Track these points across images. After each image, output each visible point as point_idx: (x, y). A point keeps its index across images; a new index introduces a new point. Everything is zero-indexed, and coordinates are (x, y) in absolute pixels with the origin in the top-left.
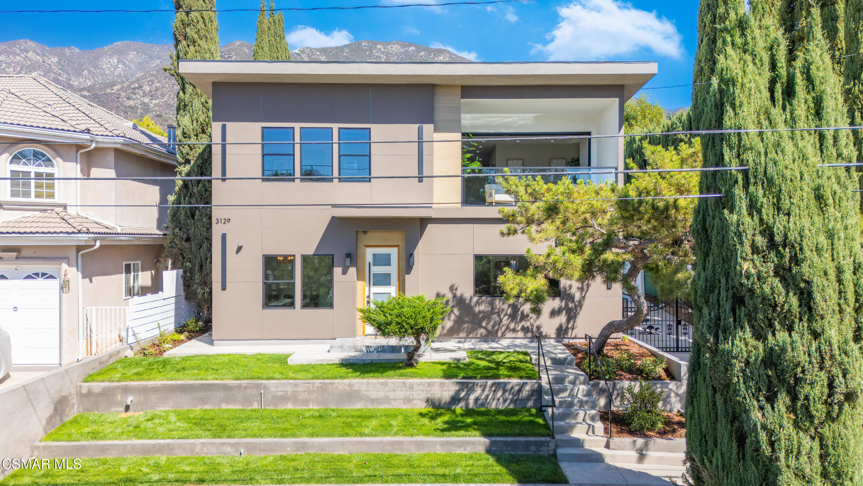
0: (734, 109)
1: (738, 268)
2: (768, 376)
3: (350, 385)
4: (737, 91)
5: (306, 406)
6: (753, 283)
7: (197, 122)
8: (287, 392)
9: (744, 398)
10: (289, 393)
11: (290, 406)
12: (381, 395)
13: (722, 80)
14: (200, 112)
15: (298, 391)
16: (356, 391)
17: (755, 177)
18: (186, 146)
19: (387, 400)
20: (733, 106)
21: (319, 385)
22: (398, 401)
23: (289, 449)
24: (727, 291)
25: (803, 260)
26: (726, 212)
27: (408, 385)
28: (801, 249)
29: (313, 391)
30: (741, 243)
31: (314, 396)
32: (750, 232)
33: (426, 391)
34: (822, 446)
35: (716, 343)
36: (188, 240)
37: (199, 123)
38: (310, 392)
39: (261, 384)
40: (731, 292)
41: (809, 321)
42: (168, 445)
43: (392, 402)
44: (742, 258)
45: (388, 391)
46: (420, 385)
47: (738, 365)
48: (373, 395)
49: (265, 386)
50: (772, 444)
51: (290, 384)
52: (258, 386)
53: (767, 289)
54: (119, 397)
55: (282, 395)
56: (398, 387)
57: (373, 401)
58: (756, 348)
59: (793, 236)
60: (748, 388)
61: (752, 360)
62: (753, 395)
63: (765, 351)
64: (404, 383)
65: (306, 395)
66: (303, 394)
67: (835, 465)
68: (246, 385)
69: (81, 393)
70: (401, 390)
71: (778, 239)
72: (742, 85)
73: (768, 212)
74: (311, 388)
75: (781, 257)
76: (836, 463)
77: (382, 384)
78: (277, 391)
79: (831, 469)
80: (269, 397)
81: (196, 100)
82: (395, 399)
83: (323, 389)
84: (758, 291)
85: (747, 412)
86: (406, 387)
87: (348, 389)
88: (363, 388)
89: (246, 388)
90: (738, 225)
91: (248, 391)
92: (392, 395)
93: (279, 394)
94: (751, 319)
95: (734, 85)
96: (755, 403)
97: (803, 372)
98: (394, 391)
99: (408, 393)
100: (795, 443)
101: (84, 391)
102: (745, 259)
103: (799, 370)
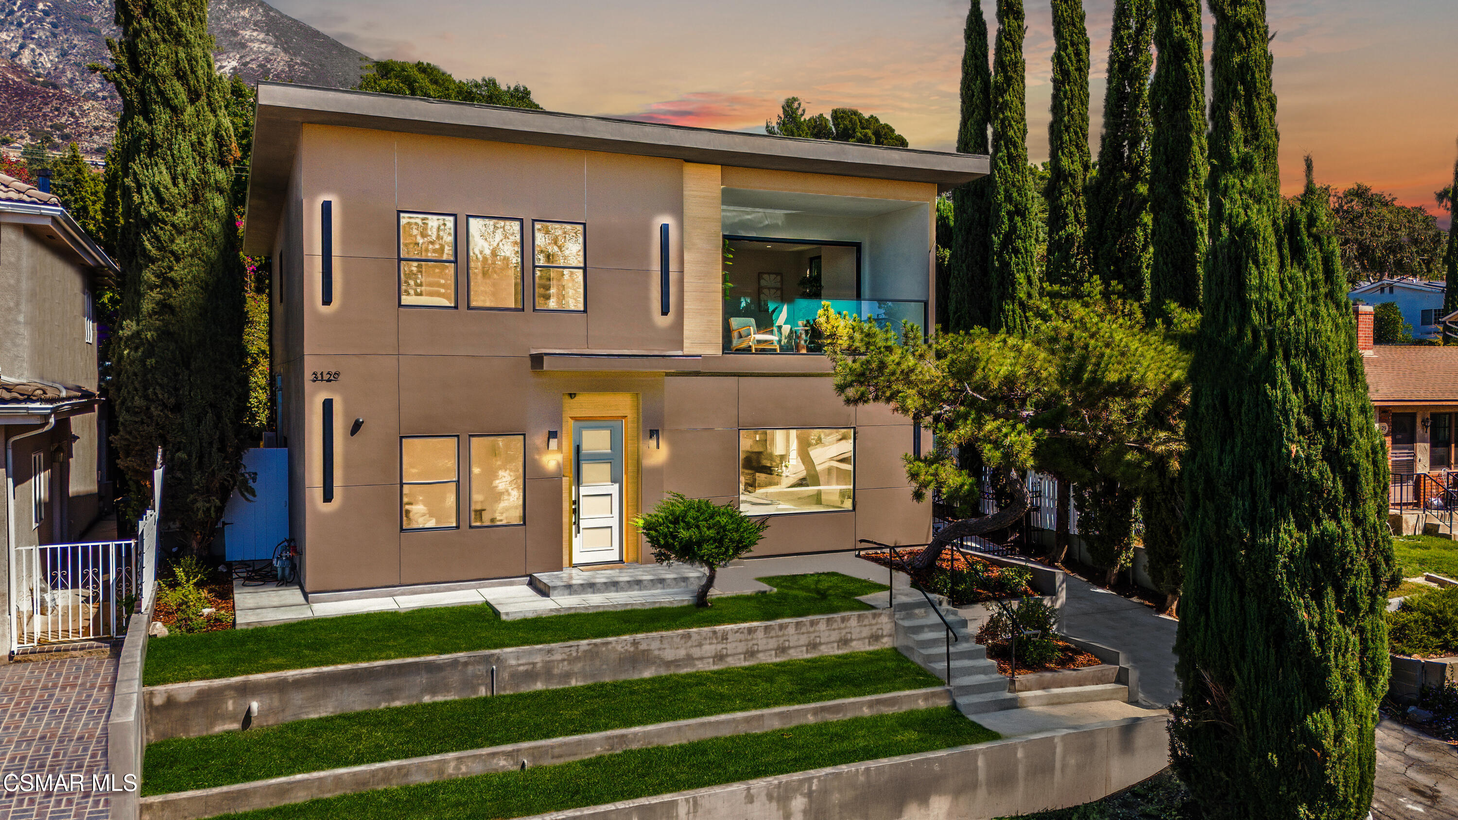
0: (1258, 267)
1: (1284, 450)
2: (1315, 571)
3: (635, 643)
4: (1260, 246)
5: (566, 683)
6: (1302, 468)
7: (185, 180)
8: (534, 664)
9: (1289, 597)
10: (539, 665)
11: (539, 686)
12: (682, 653)
13: (1231, 228)
14: (190, 162)
15: (553, 661)
16: (644, 651)
17: (1296, 348)
18: (168, 227)
19: (690, 659)
20: (1256, 263)
21: (587, 648)
22: (705, 661)
23: (599, 749)
24: (1265, 477)
25: (1351, 441)
26: (1268, 386)
27: (719, 635)
28: (1349, 430)
29: (577, 659)
30: (1288, 423)
31: (578, 667)
32: (1296, 410)
33: (747, 640)
34: (1363, 641)
35: (1253, 538)
36: (177, 408)
37: (189, 182)
38: (571, 660)
39: (493, 655)
40: (1269, 478)
41: (1353, 508)
42: (399, 768)
43: (697, 662)
44: (1288, 439)
45: (692, 647)
46: (736, 632)
47: (1282, 559)
48: (669, 654)
49: (498, 658)
50: (1321, 643)
51: (541, 650)
52: (487, 659)
53: (1315, 474)
54: (230, 705)
55: (527, 671)
56: (705, 639)
57: (668, 664)
58: (1300, 540)
59: (1341, 414)
60: (1292, 585)
61: (1297, 554)
62: (1298, 592)
63: (1308, 541)
64: (715, 632)
65: (565, 666)
66: (561, 665)
67: (1372, 660)
68: (466, 659)
69: (151, 705)
70: (710, 644)
71: (1325, 418)
72: (1264, 239)
73: (1312, 388)
74: (574, 654)
75: (1328, 437)
76: (1374, 657)
77: (683, 636)
78: (519, 665)
79: (1370, 665)
80: (506, 675)
81: (180, 137)
82: (701, 659)
83: (592, 654)
84: (1306, 477)
85: (1292, 613)
86: (717, 638)
87: (632, 649)
88: (655, 645)
89: (466, 664)
90: (1284, 403)
91: (470, 669)
92: (696, 652)
93: (521, 668)
94: (1295, 507)
95: (1255, 238)
96: (1301, 601)
97: (1351, 562)
98: (700, 645)
99: (720, 647)
100: (1344, 640)
101: (158, 701)
102: (1293, 442)
103: (1348, 560)
